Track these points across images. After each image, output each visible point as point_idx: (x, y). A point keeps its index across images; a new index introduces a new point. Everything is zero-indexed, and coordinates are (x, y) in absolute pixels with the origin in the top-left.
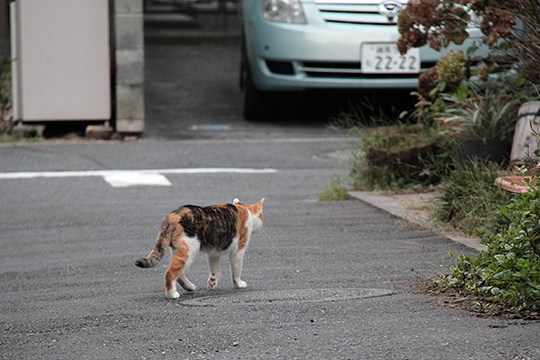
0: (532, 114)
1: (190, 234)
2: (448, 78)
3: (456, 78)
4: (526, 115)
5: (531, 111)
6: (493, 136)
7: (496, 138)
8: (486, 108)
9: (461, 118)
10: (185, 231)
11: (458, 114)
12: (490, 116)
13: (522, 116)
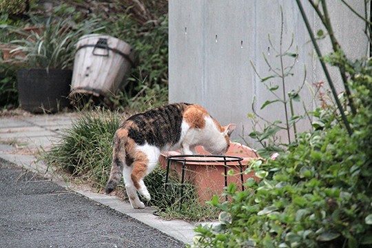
0: (91, 46)
1: (141, 143)
2: (10, 9)
3: (18, 10)
4: (85, 46)
5: (90, 43)
6: (55, 66)
7: (57, 67)
8: (48, 39)
9: (25, 49)
10: (136, 142)
11: (23, 44)
12: (51, 47)
13: (81, 47)
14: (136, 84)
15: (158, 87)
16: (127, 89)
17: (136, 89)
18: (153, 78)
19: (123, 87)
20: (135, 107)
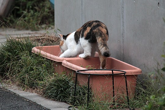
14: (18, 10)
15: (32, 12)
16: (13, 13)
17: (19, 13)
18: (29, 7)
19: (11, 11)
20: (19, 24)
